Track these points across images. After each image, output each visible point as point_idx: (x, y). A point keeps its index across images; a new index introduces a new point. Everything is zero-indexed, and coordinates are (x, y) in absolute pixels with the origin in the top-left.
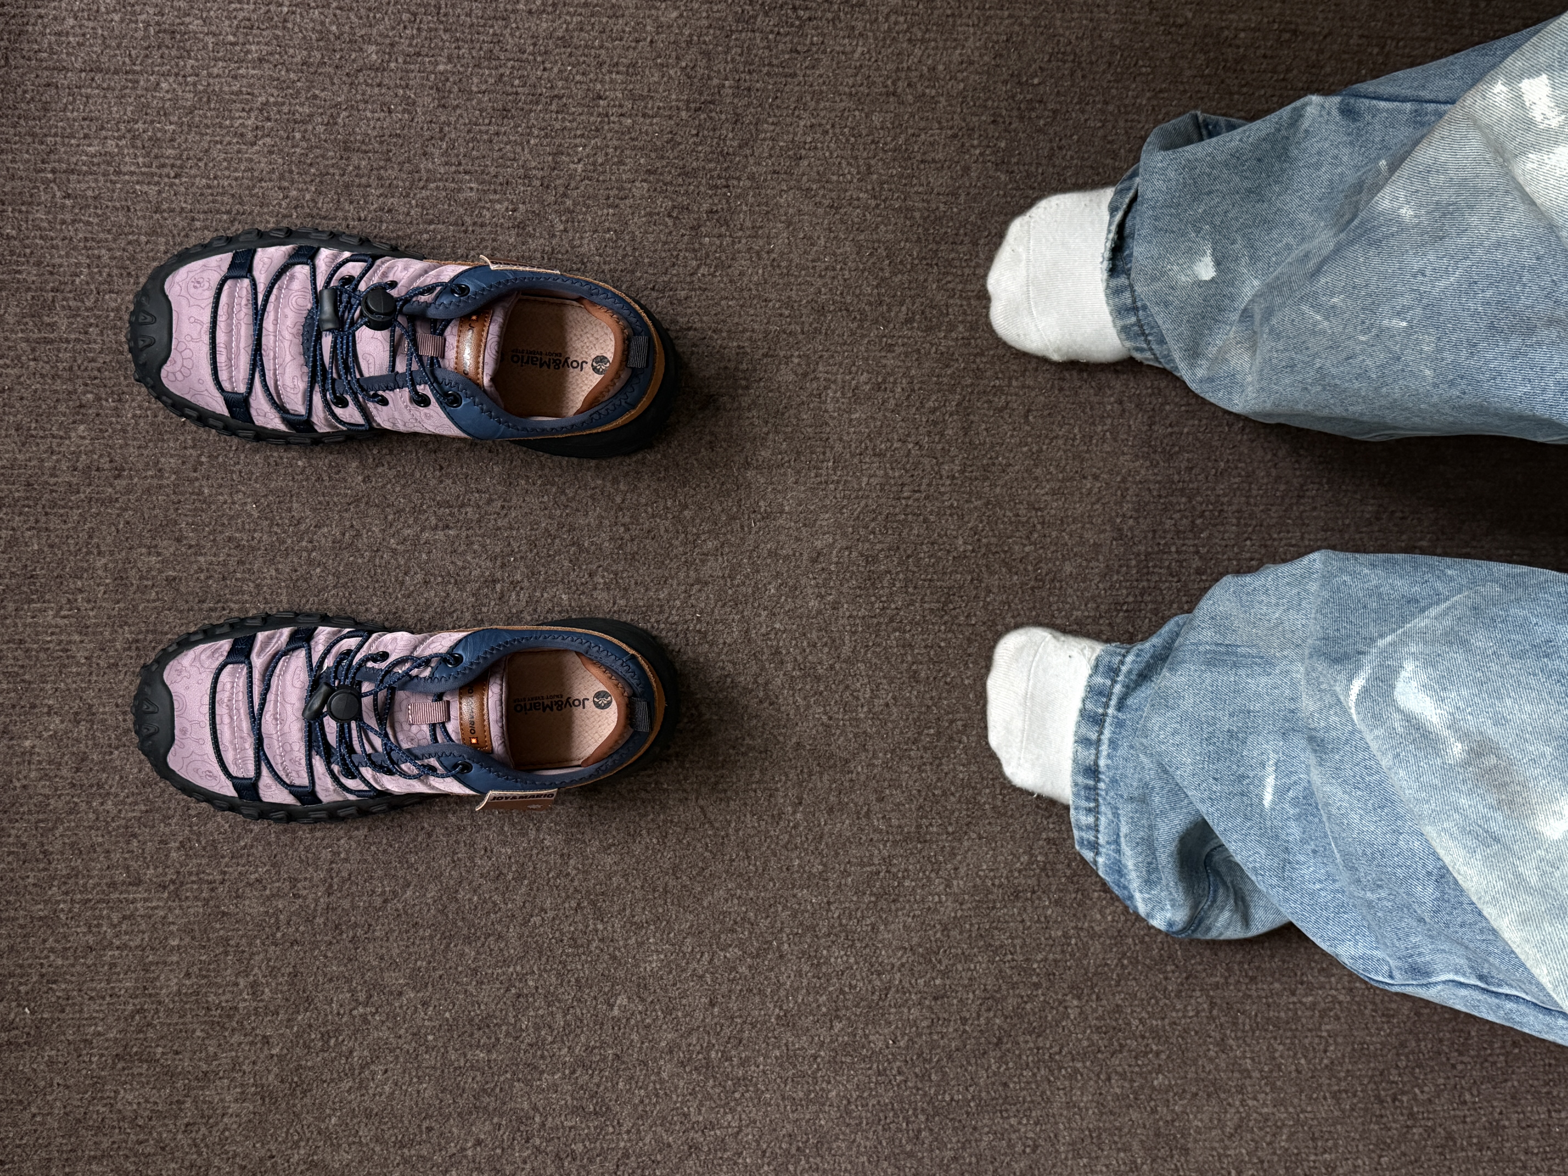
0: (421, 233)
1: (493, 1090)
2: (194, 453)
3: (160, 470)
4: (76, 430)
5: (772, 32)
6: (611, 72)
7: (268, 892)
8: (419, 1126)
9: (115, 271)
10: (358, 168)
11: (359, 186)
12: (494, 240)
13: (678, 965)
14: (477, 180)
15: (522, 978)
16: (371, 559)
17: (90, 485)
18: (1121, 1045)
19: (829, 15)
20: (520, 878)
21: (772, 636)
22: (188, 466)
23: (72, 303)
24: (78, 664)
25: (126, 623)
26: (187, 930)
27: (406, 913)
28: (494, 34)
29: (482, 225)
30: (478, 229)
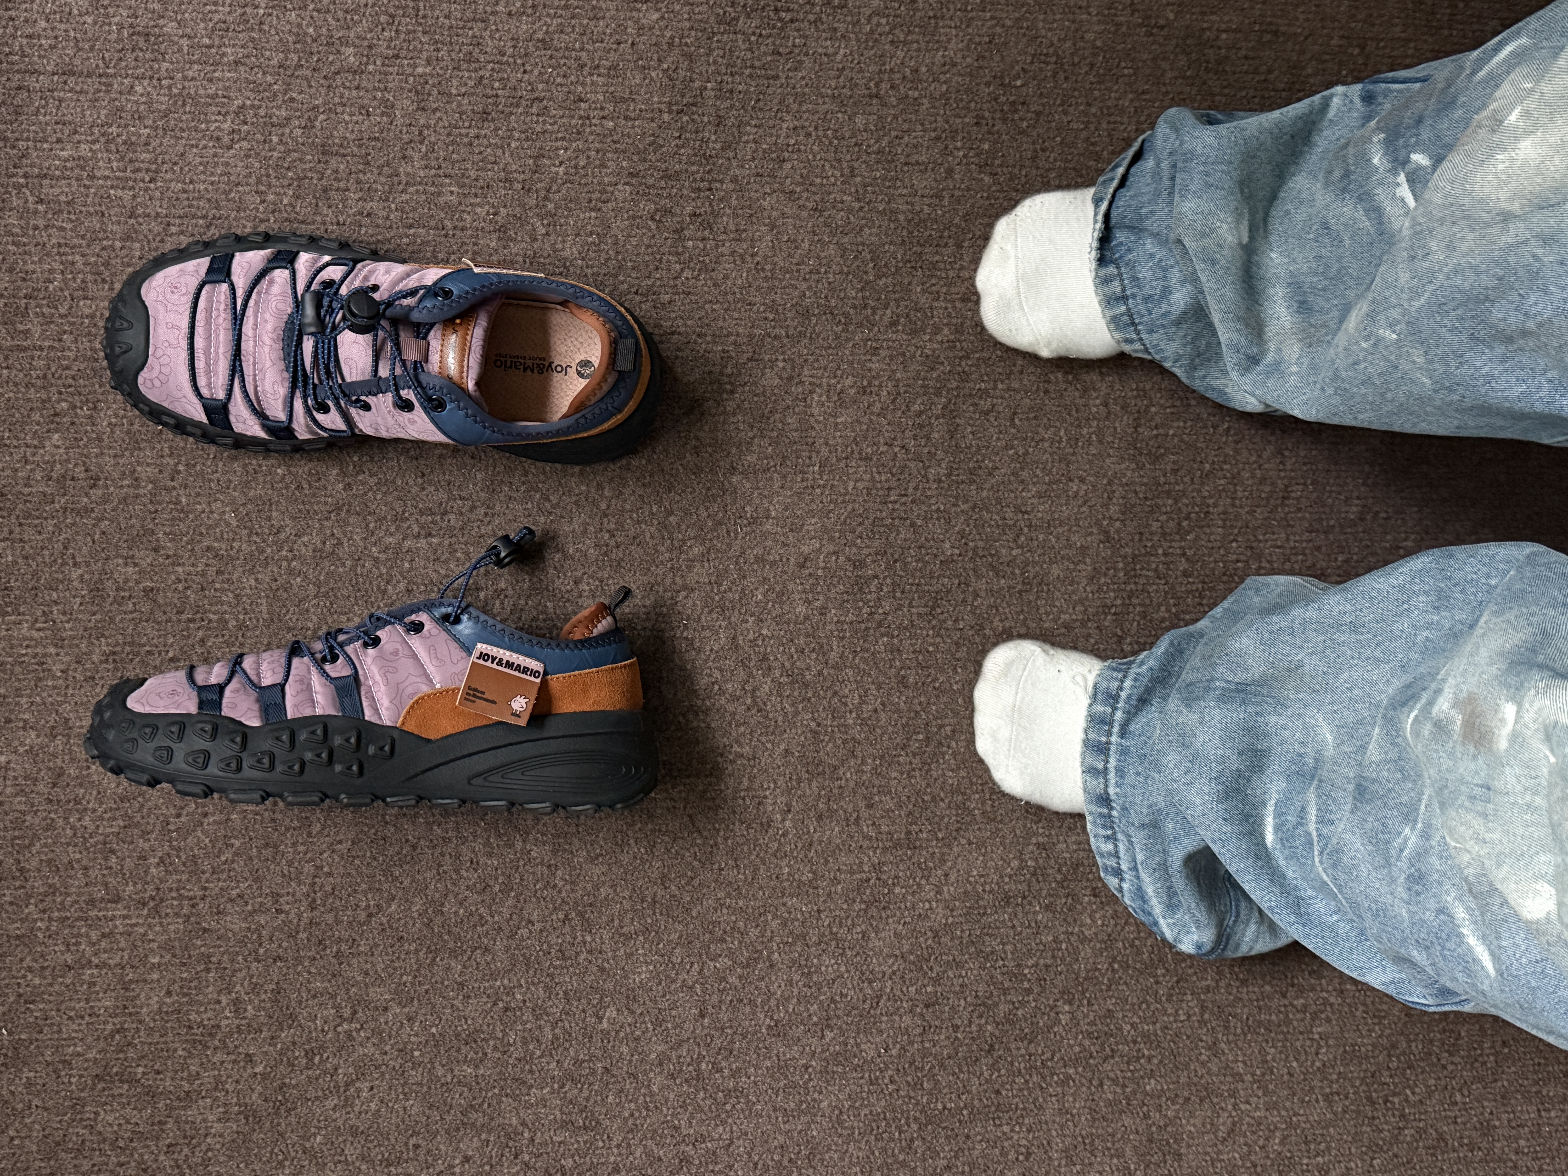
0: (401, 237)
1: (481, 1105)
2: (171, 462)
3: (136, 480)
4: (50, 438)
5: (754, 34)
6: (591, 75)
7: (249, 908)
8: (406, 1144)
9: (89, 277)
10: (336, 171)
11: (337, 190)
12: (475, 244)
13: (667, 976)
14: (457, 183)
15: (510, 992)
16: (353, 568)
17: (64, 495)
18: (1112, 1050)
19: (811, 17)
20: (506, 889)
21: (760, 642)
22: (166, 474)
23: (46, 310)
24: (54, 678)
25: (103, 635)
26: (167, 947)
27: (391, 927)
28: (474, 37)
29: (463, 229)
30: (458, 233)
